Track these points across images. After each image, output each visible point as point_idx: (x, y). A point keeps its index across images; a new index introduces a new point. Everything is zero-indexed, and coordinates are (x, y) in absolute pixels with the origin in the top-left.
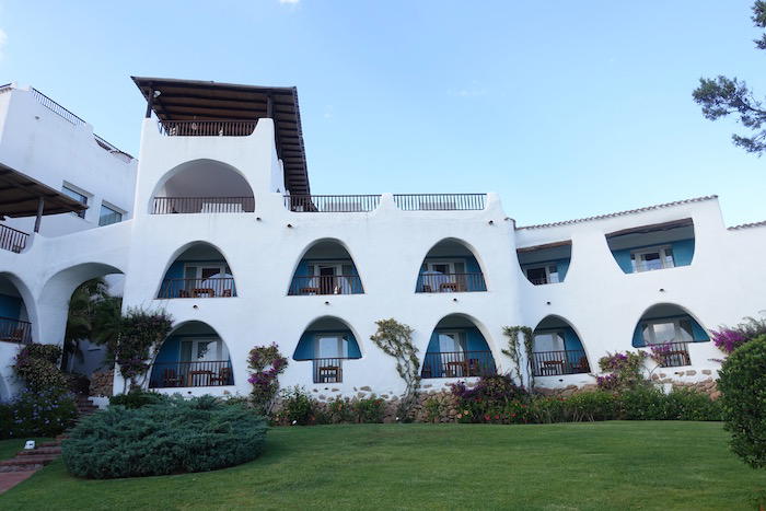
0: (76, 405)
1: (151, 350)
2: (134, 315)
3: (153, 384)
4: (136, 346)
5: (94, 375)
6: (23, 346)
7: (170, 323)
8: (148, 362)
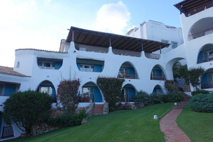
0: (182, 94)
1: (200, 78)
2: (192, 70)
3: (202, 88)
4: (195, 78)
5: (184, 87)
6: (165, 81)
7: (204, 70)
8: (199, 82)
